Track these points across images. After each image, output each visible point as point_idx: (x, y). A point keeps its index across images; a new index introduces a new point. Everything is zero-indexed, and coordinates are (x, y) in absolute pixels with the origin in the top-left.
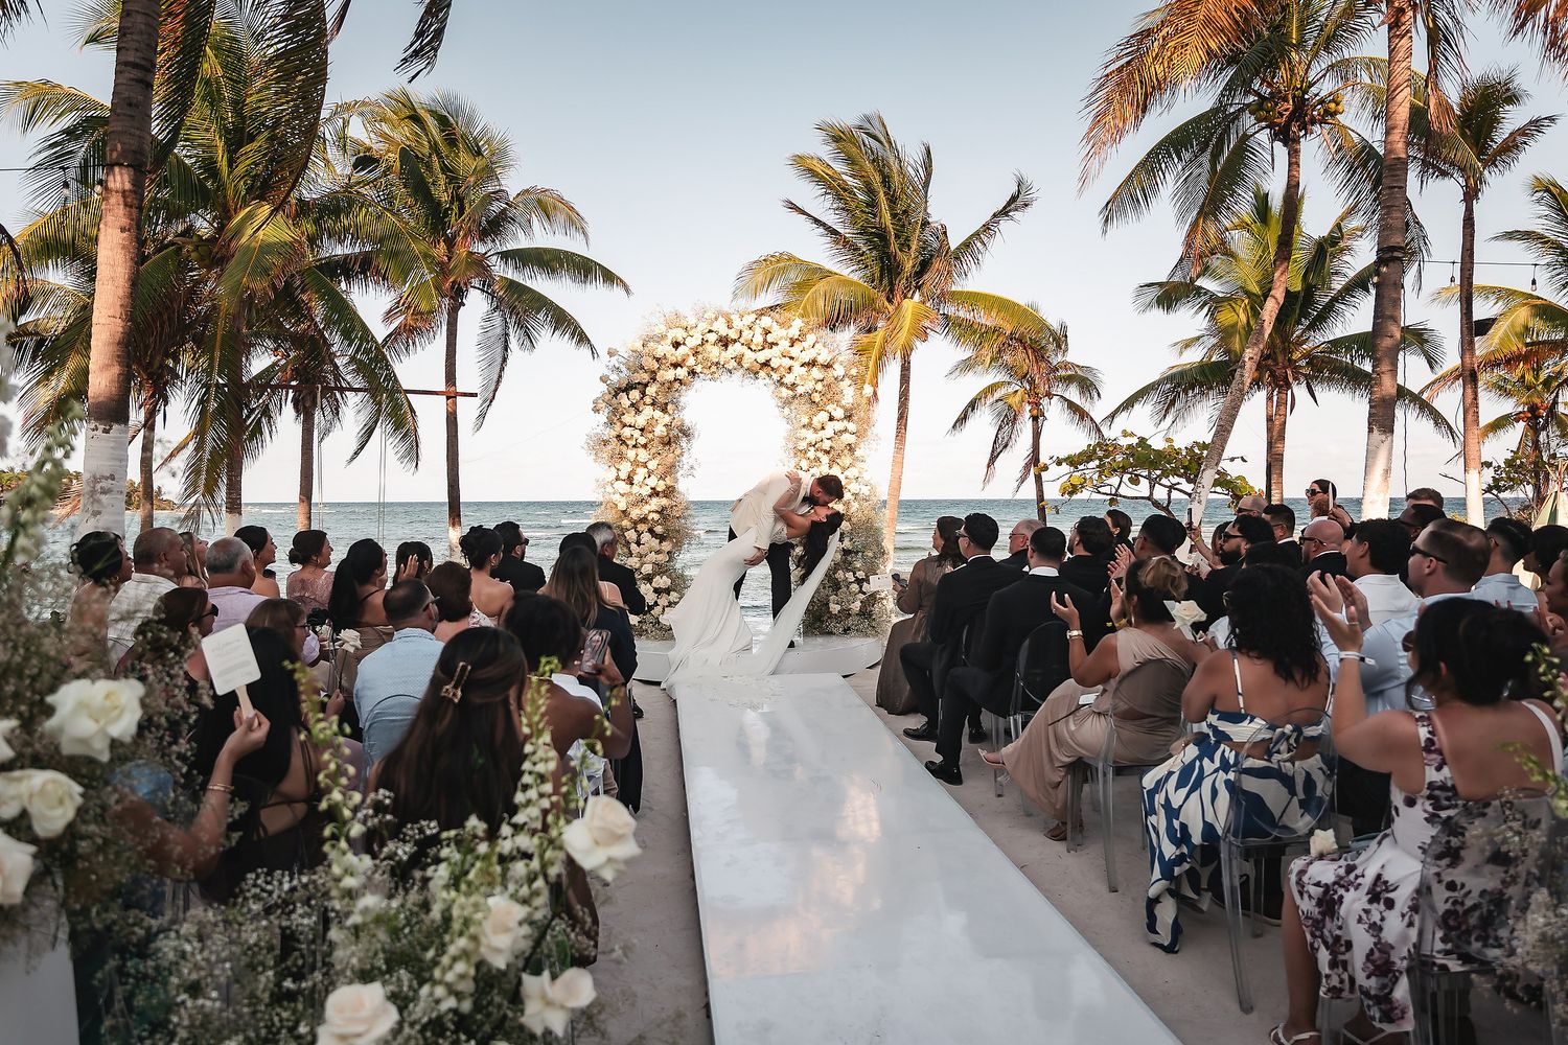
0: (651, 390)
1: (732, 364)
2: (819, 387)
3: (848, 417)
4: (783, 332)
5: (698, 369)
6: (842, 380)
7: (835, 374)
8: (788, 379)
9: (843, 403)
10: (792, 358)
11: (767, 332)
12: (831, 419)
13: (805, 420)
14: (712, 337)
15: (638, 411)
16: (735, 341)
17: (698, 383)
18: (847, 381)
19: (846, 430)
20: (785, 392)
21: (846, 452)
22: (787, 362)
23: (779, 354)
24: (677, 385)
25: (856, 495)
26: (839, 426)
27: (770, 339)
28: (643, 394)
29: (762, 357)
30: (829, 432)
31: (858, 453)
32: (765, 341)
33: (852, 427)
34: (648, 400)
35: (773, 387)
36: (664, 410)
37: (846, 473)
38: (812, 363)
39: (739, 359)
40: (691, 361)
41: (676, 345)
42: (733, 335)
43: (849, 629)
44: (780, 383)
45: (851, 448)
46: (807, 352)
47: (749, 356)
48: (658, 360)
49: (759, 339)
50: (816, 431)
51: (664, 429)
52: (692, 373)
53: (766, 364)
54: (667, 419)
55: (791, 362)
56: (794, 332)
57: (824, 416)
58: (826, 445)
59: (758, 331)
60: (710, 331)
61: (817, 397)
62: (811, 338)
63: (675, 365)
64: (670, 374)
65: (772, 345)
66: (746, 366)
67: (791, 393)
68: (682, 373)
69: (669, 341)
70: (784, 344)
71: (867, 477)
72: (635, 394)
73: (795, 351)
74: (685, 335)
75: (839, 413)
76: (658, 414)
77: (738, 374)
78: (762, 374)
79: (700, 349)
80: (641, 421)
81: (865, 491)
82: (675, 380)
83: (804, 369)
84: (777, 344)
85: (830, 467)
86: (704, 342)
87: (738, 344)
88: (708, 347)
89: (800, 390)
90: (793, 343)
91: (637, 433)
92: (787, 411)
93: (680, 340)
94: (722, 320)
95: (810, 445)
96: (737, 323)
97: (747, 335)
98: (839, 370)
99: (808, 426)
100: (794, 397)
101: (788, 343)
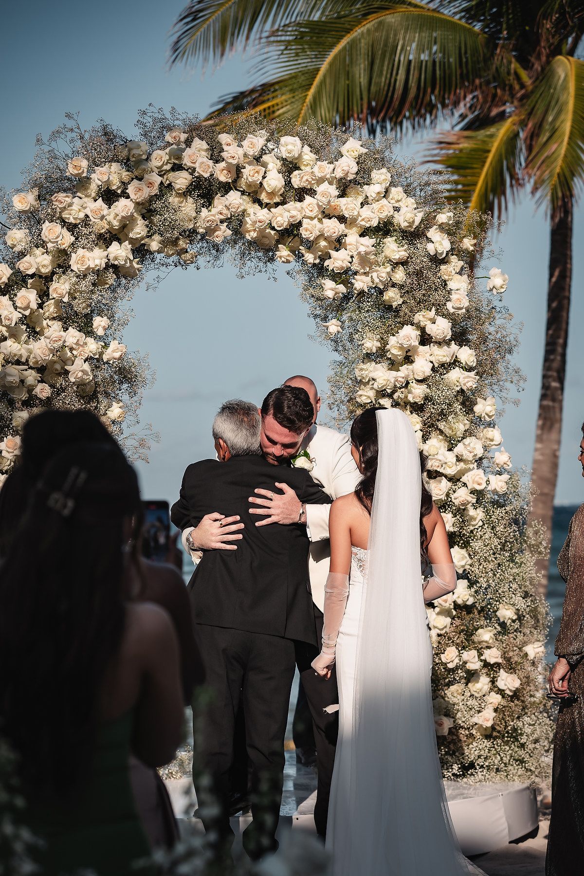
0: (60, 287)
1: (224, 232)
2: (400, 275)
3: (460, 337)
4: (324, 169)
5: (154, 245)
6: (445, 261)
7: (431, 248)
8: (338, 260)
9: (449, 305)
10: (342, 219)
11: (290, 166)
12: (425, 339)
13: (371, 344)
14: (182, 180)
15: (35, 333)
16: (226, 188)
17: (150, 274)
18: (456, 263)
19: (455, 362)
20: (330, 289)
21: (457, 406)
22: (333, 227)
23: (316, 212)
24: (111, 278)
25: (479, 495)
26: (442, 354)
27: (297, 180)
28: (44, 295)
29: (282, 217)
30: (422, 366)
31: (482, 407)
32: (288, 183)
33: (466, 355)
34: (50, 308)
35: (302, 279)
36: (87, 329)
37: (460, 449)
38: (384, 229)
39: (236, 222)
40: (139, 230)
41: (109, 196)
42: (223, 178)
43: (472, 765)
44: (320, 270)
45: (467, 400)
46: (376, 206)
47: (257, 215)
48: (72, 228)
49: (274, 181)
50: (394, 365)
51: (86, 367)
52: (141, 251)
53: (291, 232)
54: (92, 346)
55: (340, 228)
56: (347, 166)
57: (408, 335)
58: (418, 392)
59: (273, 164)
60: (177, 168)
61: (393, 296)
62: (380, 176)
63: (107, 239)
64: (95, 258)
65: (301, 194)
66: (251, 235)
67: (342, 288)
68: (120, 252)
69: (93, 188)
70: (327, 191)
71: (502, 458)
72: (28, 296)
73: (349, 205)
74: (125, 175)
75: (441, 328)
76: (73, 335)
77: (230, 254)
78: (283, 252)
79: (158, 205)
80: (40, 349)
81: (498, 483)
82: (108, 266)
83: (368, 242)
84: (312, 192)
85: (425, 439)
86: (166, 188)
87: (234, 197)
88: (173, 200)
89: (361, 283)
90: (345, 187)
91: (31, 376)
92: (333, 326)
93: (115, 185)
94: (200, 145)
95: (382, 393)
96: (233, 151)
97: (250, 174)
98: (439, 243)
99: (380, 355)
100: (346, 298)
101: (333, 191)
